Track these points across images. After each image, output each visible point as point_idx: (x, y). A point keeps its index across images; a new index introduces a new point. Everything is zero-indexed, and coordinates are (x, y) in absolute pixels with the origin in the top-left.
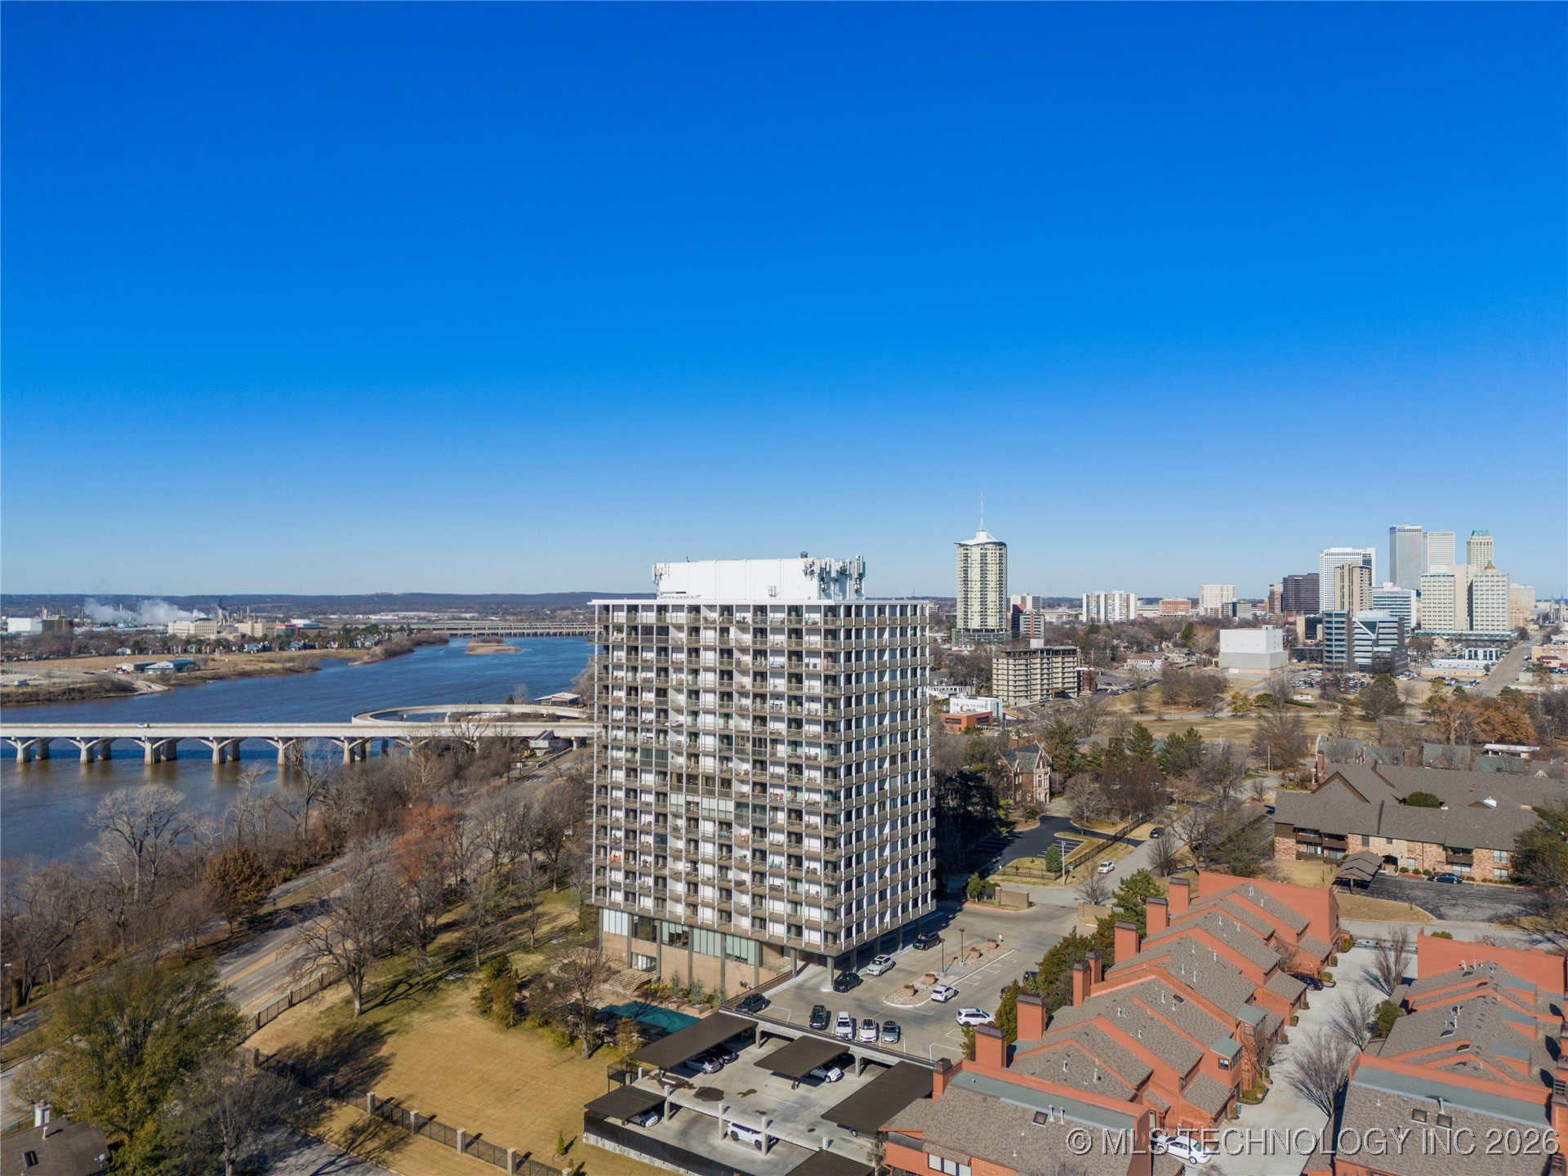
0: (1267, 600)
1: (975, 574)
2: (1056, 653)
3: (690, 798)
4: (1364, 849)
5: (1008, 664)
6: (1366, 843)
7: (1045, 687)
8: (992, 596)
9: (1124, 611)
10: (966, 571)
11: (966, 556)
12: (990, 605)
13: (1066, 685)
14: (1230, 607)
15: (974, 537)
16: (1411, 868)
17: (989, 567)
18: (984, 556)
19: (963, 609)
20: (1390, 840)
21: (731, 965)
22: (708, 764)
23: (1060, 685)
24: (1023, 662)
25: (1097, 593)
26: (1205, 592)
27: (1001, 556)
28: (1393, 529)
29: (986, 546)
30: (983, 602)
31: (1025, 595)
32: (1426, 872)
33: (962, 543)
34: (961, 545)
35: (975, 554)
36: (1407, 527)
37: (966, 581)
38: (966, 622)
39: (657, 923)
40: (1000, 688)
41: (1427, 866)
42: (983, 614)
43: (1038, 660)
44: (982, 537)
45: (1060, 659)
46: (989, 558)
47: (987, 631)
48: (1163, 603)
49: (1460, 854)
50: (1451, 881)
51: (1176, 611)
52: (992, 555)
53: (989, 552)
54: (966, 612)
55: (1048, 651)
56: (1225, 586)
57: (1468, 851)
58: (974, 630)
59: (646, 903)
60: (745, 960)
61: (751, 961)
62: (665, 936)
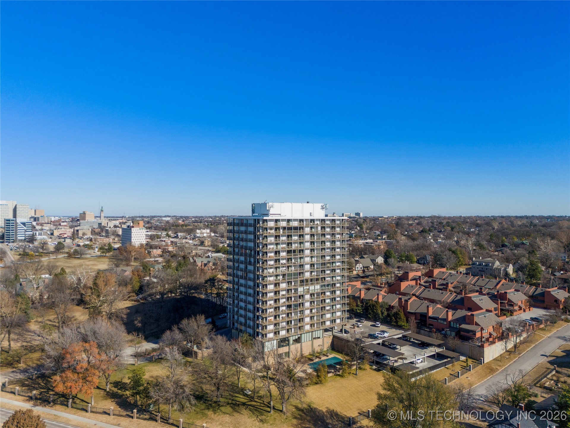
39: (289, 338)
59: (283, 333)
60: (319, 338)
61: (321, 337)
62: (291, 342)
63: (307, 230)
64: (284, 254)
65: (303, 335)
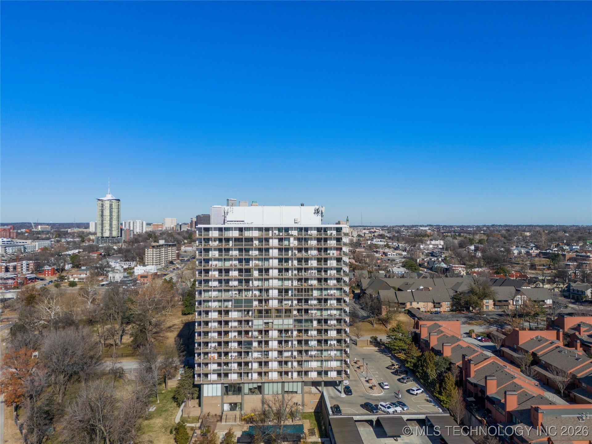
0: (190, 224)
1: (107, 213)
2: (170, 246)
3: (266, 321)
4: (411, 307)
5: (153, 251)
6: (411, 305)
7: (166, 260)
8: (115, 223)
9: (141, 228)
10: (102, 211)
11: (103, 205)
12: (114, 226)
13: (173, 259)
14: (179, 226)
15: (105, 196)
16: (424, 311)
17: (114, 210)
18: (111, 205)
19: (101, 228)
20: (418, 303)
21: (286, 395)
22: (274, 304)
23: (171, 259)
24: (159, 250)
25: (129, 221)
26: (166, 221)
27: (118, 205)
28: (228, 200)
29: (112, 201)
30: (111, 225)
31: (96, 222)
32: (428, 312)
33: (100, 199)
34: (99, 200)
35: (107, 205)
36: (232, 199)
37: (102, 215)
38: (102, 233)
39: (241, 385)
40: (149, 261)
41: (428, 310)
42: (111, 230)
43: (164, 249)
44: (109, 197)
45: (171, 248)
46: (113, 206)
47: (112, 237)
48: (153, 225)
49: (437, 304)
50: (438, 313)
51: (158, 228)
52: (115, 204)
53: (113, 203)
54: (102, 230)
55: (167, 245)
56: (173, 219)
57: (439, 303)
58: (106, 237)
59: (233, 377)
60: (296, 392)
61: (299, 391)
62: (246, 390)
63: (274, 243)
64: (234, 274)
65: (266, 385)
